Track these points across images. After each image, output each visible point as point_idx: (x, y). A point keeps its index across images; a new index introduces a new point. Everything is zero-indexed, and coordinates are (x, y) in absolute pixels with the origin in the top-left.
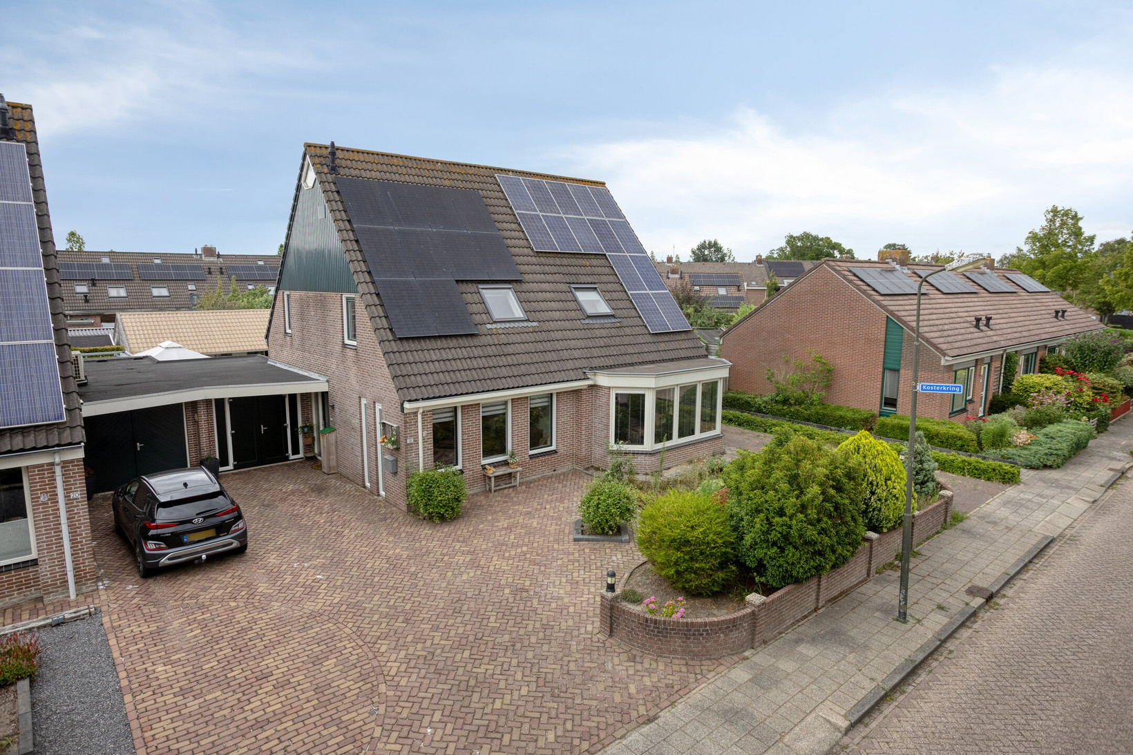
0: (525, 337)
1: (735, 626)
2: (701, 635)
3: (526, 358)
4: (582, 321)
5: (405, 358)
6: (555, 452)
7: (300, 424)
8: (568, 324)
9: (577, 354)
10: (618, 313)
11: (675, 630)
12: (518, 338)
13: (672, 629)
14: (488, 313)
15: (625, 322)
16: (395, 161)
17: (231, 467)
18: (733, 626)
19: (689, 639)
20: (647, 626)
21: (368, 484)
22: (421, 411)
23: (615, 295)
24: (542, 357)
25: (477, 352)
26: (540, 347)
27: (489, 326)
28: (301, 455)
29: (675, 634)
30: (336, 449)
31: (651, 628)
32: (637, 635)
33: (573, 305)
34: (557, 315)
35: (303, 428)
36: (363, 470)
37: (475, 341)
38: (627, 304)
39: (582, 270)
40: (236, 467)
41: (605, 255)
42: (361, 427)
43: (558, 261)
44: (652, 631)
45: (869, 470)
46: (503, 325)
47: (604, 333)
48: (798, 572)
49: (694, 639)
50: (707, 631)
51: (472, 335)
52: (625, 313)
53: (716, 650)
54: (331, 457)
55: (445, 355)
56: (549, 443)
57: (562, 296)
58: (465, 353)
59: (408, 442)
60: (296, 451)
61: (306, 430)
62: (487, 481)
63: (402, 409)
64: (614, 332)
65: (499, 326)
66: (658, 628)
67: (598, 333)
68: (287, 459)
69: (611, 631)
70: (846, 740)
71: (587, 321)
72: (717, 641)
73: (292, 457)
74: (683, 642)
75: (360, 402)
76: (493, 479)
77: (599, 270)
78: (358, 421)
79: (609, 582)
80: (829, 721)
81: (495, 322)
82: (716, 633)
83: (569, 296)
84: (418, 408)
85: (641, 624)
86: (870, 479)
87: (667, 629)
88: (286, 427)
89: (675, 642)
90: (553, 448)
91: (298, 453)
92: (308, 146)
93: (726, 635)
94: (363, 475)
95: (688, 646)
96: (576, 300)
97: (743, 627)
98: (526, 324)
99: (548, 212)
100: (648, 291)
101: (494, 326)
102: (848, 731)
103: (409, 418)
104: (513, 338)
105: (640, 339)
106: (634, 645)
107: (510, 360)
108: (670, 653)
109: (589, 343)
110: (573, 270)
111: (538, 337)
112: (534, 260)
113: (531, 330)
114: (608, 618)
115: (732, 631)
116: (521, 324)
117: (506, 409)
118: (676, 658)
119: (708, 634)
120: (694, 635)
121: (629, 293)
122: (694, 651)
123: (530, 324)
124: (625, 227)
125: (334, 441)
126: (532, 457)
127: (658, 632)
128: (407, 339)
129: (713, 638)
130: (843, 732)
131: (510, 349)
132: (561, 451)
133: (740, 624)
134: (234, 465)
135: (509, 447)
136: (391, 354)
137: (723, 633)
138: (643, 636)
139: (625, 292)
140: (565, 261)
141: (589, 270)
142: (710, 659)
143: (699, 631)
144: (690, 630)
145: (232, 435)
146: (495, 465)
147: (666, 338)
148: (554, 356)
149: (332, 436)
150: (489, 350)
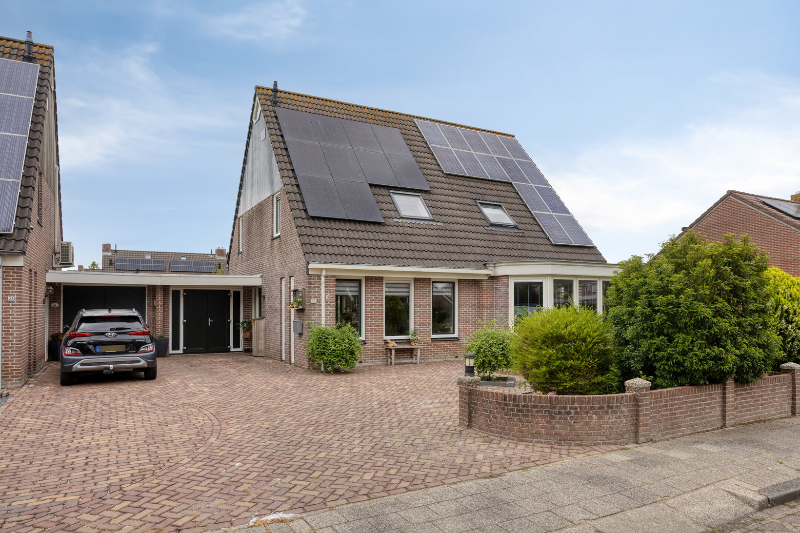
0: (428, 232)
1: (611, 408)
2: (569, 413)
3: (428, 247)
4: (486, 228)
5: (314, 232)
6: (457, 339)
7: (241, 320)
8: (471, 228)
9: (478, 250)
10: (520, 226)
11: (537, 406)
12: (423, 232)
13: (534, 407)
14: (396, 210)
15: (527, 234)
16: (329, 104)
17: (181, 351)
18: (609, 407)
19: (553, 418)
20: (505, 405)
21: (284, 358)
22: (324, 273)
23: (518, 213)
24: (444, 248)
25: (381, 237)
26: (442, 240)
27: (396, 220)
28: (241, 349)
29: (537, 411)
30: (265, 334)
31: (510, 407)
32: (496, 418)
33: (478, 215)
34: (462, 220)
35: (243, 323)
36: (281, 345)
37: (383, 229)
38: (531, 221)
39: (489, 192)
40: (185, 352)
41: (511, 183)
42: (281, 305)
43: (466, 183)
44: (512, 410)
45: (782, 299)
46: (409, 221)
47: (507, 239)
48: (692, 363)
49: (560, 418)
50: (576, 408)
51: (379, 224)
52: (529, 227)
53: (589, 435)
54: (260, 342)
55: (351, 235)
56: (452, 332)
57: (468, 208)
58: (371, 236)
59: (312, 302)
60: (237, 345)
61: (245, 324)
62: (389, 355)
63: (308, 270)
64: (516, 239)
65: (404, 221)
66: (518, 406)
67: (500, 238)
68: (228, 350)
69: (470, 421)
70: (760, 515)
71: (490, 228)
72: (587, 423)
73: (233, 350)
74: (548, 422)
75: (281, 283)
76: (393, 352)
77: (505, 194)
78: (279, 301)
79: (467, 364)
80: (735, 495)
81: (402, 218)
82: (587, 413)
83: (476, 209)
84: (321, 270)
85: (499, 403)
86: (785, 307)
87: (528, 406)
88: (229, 322)
89: (537, 422)
90: (456, 335)
91: (239, 347)
92: (258, 88)
93: (600, 417)
94: (281, 350)
95: (553, 428)
96: (481, 212)
97: (622, 412)
98: (431, 223)
99: (459, 148)
100: (551, 213)
101: (401, 220)
102: (762, 507)
103: (313, 279)
104: (416, 231)
105: (542, 248)
106: (492, 432)
107: (413, 246)
108: (533, 436)
109: (490, 244)
110: (480, 191)
111: (441, 233)
112: (443, 179)
113: (436, 228)
114: (466, 405)
115: (607, 413)
116: (426, 223)
117: (409, 292)
118: (539, 442)
119: (576, 413)
120: (560, 413)
121: (533, 212)
122: (560, 434)
123: (435, 223)
124: (531, 167)
125: (263, 328)
126: (434, 340)
127: (518, 411)
128: (319, 218)
129: (582, 418)
130: (756, 507)
131: (414, 239)
132: (464, 340)
133: (617, 407)
134: (184, 350)
135: (412, 327)
136: (303, 228)
137: (596, 413)
138: (502, 418)
139: (530, 212)
140: (473, 184)
141: (495, 193)
142: (581, 445)
143: (565, 408)
144: (555, 407)
145: (184, 323)
146: (398, 342)
147: (569, 250)
148: (456, 249)
149: (262, 323)
150: (395, 237)
